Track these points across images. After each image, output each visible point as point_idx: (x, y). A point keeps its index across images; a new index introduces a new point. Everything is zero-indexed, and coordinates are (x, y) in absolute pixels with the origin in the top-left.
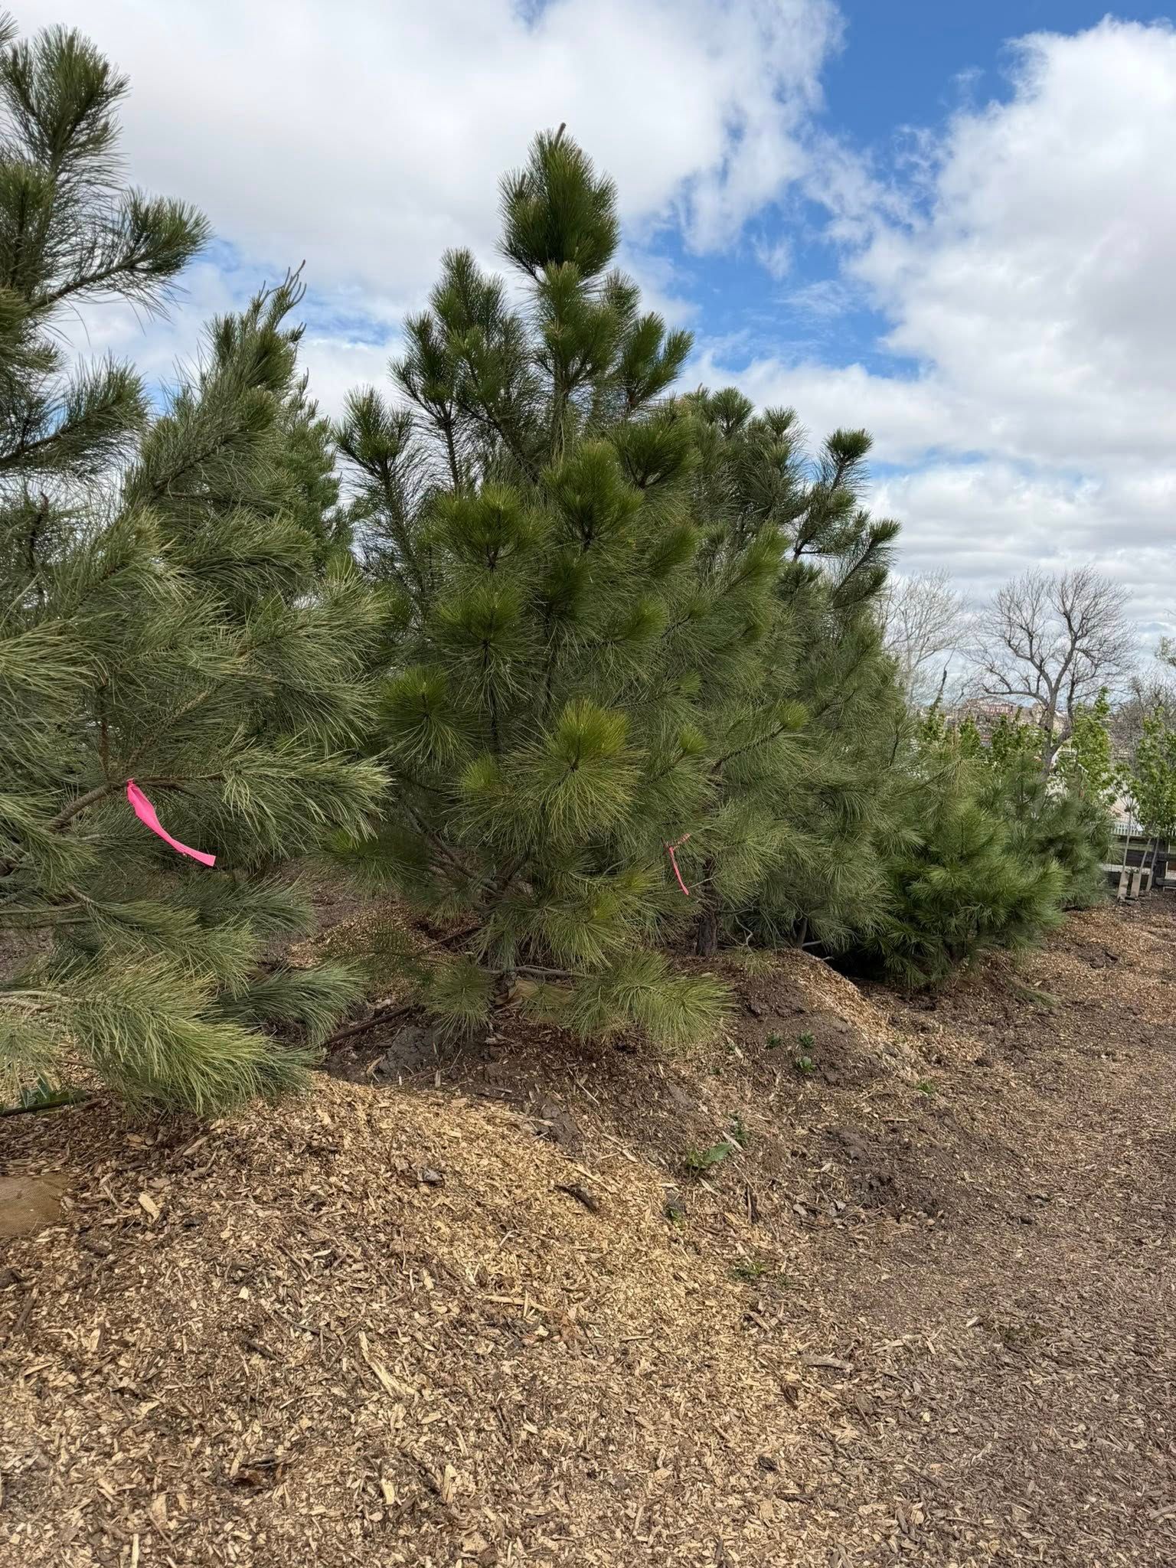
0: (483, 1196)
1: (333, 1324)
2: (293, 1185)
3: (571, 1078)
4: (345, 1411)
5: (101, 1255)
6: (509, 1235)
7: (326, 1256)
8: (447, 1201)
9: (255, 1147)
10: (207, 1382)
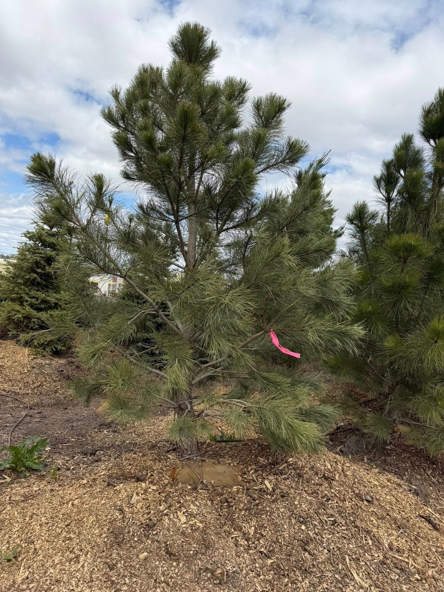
0: (389, 512)
1: (336, 549)
2: (318, 489)
3: (424, 470)
4: (341, 585)
5: (254, 500)
6: (401, 531)
7: (332, 521)
8: (375, 510)
9: (305, 472)
10: (290, 558)
